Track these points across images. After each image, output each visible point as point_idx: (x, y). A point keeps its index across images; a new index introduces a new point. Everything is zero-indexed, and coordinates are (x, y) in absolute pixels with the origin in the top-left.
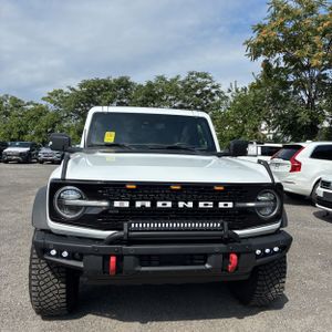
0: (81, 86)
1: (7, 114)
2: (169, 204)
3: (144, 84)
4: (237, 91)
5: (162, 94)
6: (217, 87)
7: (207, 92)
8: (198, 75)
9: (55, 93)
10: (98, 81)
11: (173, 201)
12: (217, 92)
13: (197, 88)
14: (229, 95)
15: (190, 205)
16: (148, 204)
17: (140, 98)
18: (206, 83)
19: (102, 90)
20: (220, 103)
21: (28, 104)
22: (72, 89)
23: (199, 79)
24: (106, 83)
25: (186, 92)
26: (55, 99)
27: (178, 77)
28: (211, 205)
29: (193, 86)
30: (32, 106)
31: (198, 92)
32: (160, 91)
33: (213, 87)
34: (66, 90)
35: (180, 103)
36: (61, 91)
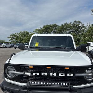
0: (44, 27)
1: (25, 36)
2: (46, 74)
3: (61, 26)
4: (90, 26)
5: (66, 28)
6: (83, 25)
7: (80, 27)
8: (77, 22)
9: (37, 30)
10: (48, 26)
11: (48, 73)
12: (83, 26)
13: (77, 26)
14: (87, 27)
15: (55, 75)
16: (38, 74)
17: (60, 30)
18: (80, 24)
19: (49, 28)
20: (84, 30)
21: (30, 33)
22: (41, 28)
23: (77, 23)
24: (50, 26)
25: (73, 27)
26: (37, 31)
27: (71, 23)
28: (64, 75)
29: (75, 25)
30: (31, 33)
31: (77, 27)
32: (66, 27)
33: (82, 25)
34: (40, 29)
35: (71, 30)
36: (38, 29)
